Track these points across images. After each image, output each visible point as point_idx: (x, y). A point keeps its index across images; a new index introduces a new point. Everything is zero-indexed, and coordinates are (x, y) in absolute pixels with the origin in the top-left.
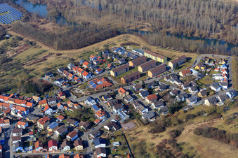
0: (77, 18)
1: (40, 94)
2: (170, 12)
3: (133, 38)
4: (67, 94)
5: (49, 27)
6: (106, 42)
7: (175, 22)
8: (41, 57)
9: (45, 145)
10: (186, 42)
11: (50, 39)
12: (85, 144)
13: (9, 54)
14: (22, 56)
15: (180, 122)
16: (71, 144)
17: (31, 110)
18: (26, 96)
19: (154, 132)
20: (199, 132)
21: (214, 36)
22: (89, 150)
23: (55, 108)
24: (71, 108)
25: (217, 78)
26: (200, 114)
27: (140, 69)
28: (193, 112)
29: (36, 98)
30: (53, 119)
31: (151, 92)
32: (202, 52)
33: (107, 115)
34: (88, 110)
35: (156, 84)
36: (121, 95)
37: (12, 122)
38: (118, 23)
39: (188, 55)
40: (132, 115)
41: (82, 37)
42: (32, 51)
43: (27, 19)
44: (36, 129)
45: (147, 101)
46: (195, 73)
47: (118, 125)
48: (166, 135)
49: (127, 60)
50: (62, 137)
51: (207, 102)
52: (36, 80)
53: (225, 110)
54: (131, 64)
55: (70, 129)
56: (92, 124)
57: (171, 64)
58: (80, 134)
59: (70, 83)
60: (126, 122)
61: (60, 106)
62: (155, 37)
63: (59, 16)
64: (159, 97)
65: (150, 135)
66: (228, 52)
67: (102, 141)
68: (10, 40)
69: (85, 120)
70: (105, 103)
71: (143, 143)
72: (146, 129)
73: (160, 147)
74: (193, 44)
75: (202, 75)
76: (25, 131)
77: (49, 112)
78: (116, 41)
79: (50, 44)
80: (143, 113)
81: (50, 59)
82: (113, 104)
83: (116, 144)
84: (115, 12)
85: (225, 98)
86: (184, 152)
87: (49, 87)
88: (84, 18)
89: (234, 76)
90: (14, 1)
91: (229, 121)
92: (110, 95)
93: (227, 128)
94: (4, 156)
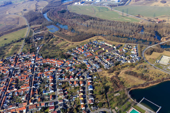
0: (79, 30)
1: (66, 58)
2: (114, 27)
3: (100, 37)
4: (76, 59)
5: (69, 33)
6: (90, 39)
7: (116, 31)
8: (66, 45)
9: (69, 78)
10: (120, 39)
11: (69, 38)
12: (84, 77)
13: (55, 44)
14: (59, 44)
15: (119, 69)
16: (78, 77)
17: (63, 64)
18: (61, 59)
19: (109, 73)
20: (126, 73)
21: (131, 36)
22: (85, 79)
23: (72, 64)
24: (78, 64)
25: (133, 52)
26: (126, 66)
27: (103, 49)
28: (124, 65)
29: (65, 60)
30: (71, 68)
31: (108, 58)
32: (127, 42)
33: (92, 66)
34: (84, 65)
35: (110, 55)
36: (96, 59)
37: (56, 69)
38: (94, 32)
39: (121, 44)
40: (101, 67)
41: (81, 37)
42: (63, 43)
43: (60, 31)
44: (65, 71)
45: (106, 61)
46: (124, 50)
47: (96, 70)
48: (114, 74)
49: (98, 46)
50: (75, 75)
51: (129, 62)
52: (65, 53)
53: (136, 64)
54: (100, 47)
55: (78, 72)
56: (86, 70)
57: (115, 47)
58: (82, 73)
59: (77, 54)
60: (98, 69)
61: (74, 63)
62: (108, 37)
63: (72, 30)
64: (111, 60)
65: (108, 74)
66: (136, 42)
67: (90, 76)
68: (55, 39)
69: (83, 68)
70: (90, 62)
71: (105, 77)
72: (106, 72)
73: (112, 79)
74: (123, 40)
75: (127, 51)
76: (61, 72)
77: (70, 65)
78: (94, 39)
79: (69, 40)
80: (105, 66)
81: (69, 46)
82: (93, 62)
83: (95, 77)
84: (93, 28)
85: (136, 60)
86: (121, 80)
87: (69, 56)
88: (82, 30)
89: (139, 52)
90: (56, 24)
91: (138, 69)
92: (92, 59)
93: (137, 71)
94: (54, 81)
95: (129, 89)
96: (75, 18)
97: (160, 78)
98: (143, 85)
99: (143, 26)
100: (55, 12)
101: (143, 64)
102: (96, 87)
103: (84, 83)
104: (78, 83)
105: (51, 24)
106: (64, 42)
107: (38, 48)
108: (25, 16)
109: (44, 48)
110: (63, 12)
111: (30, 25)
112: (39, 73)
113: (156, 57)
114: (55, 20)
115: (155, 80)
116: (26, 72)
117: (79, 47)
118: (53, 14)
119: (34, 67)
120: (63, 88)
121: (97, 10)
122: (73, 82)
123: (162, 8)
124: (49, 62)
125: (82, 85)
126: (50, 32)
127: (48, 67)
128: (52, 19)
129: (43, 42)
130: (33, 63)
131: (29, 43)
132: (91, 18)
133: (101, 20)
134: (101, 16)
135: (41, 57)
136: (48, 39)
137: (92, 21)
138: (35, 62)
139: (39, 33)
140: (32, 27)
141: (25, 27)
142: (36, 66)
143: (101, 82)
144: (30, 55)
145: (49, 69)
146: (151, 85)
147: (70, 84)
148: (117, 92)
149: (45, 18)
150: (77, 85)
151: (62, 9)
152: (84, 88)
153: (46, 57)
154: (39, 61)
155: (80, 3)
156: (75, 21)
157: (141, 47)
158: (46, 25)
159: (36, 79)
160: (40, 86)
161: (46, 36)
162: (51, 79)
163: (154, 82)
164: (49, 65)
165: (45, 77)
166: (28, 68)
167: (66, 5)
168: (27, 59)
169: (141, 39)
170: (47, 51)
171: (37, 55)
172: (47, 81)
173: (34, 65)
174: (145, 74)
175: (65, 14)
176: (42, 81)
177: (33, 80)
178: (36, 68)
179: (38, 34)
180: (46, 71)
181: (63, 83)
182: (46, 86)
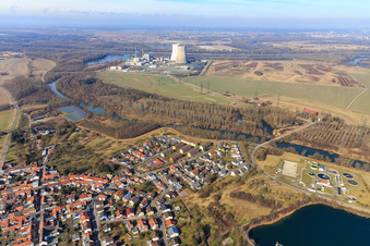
0: (127, 116)
1: (111, 172)
2: (192, 112)
3: (170, 130)
4: (133, 173)
5: (108, 122)
6: (152, 133)
7: (197, 118)
8: (106, 144)
9: (124, 213)
10: (208, 132)
11: (111, 132)
12: (155, 210)
13: (82, 143)
14: (93, 143)
15: (219, 189)
16: (144, 210)
17: (107, 185)
18: (101, 175)
19: (202, 197)
20: (233, 195)
21: (223, 128)
23: (125, 183)
24: (138, 181)
25: (234, 156)
26: (230, 182)
27: (181, 151)
28: (225, 181)
29: (110, 176)
30: (125, 192)
31: (193, 168)
32: (220, 139)
33: (166, 186)
34: (150, 183)
35: (195, 161)
36: (172, 171)
37: (93, 196)
38: (158, 119)
39: (211, 141)
40: (184, 186)
41: (135, 130)
42: (98, 140)
43: (90, 117)
44: (114, 200)
45: (192, 174)
46: (219, 153)
47: (176, 194)
48: (211, 199)
49: (170, 145)
50: (137, 205)
51: (233, 174)
52: (107, 161)
53: (247, 178)
54: (174, 148)
55: (141, 199)
56: (156, 194)
57: (201, 148)
58: (149, 202)
59: (133, 163)
60: (180, 190)
61: (129, 182)
62: (185, 129)
63: (114, 115)
64: (199, 171)
65: (200, 200)
66: (236, 138)
67: (168, 207)
68: (80, 132)
69: (151, 191)
70: (163, 177)
71: (196, 205)
72: (196, 195)
73: (210, 208)
74: (213, 134)
75: (224, 154)
76: (105, 203)
77: (122, 186)
78: (159, 133)
79: (113, 136)
80: (191, 184)
81: (113, 146)
82: (168, 178)
83: (177, 208)
84: (154, 112)
85: (244, 170)
86: (227, 211)
87: (117, 167)
88: (133, 116)
89: (244, 155)
90: (78, 104)
91: (251, 186)
92: (164, 171)
93: (250, 191)
94: (92, 225)
95: (247, 227)
96: (115, 93)
97: (293, 201)
98: (268, 218)
99: (238, 111)
100: (73, 82)
101: (258, 177)
102: (183, 229)
103: (159, 222)
104: (147, 223)
105: (69, 104)
106: (102, 140)
107: (44, 153)
108: (5, 86)
109: (59, 152)
110: (90, 82)
111: (20, 105)
112: (54, 209)
113: (275, 164)
114: (76, 96)
115: (286, 206)
116: (19, 209)
117: (135, 149)
118: (68, 84)
119: (39, 195)
120: (116, 238)
121: (154, 82)
122: (134, 223)
123: (259, 82)
124: (74, 181)
125: (154, 227)
126: (69, 120)
127: (74, 194)
128: (69, 93)
129: (54, 140)
130: (35, 185)
131: (22, 141)
132: (147, 95)
133: (166, 100)
134: (162, 92)
135: (54, 173)
136: (65, 133)
137: (150, 100)
138: (40, 184)
139: (44, 120)
140: (26, 108)
141: (8, 107)
142: (44, 193)
143: (191, 217)
144: (28, 169)
145: (77, 198)
146: (281, 216)
147: (129, 227)
148: (227, 236)
149: (52, 92)
150: (144, 229)
151: (88, 77)
152: (160, 234)
153: (67, 172)
154: (50, 180)
155: (120, 68)
156: (117, 99)
157: (246, 146)
158: (58, 106)
159: (49, 223)
160: (60, 240)
161: (61, 127)
162: (84, 221)
163: (285, 211)
164: (76, 188)
165: (69, 216)
166: (25, 198)
167: (94, 69)
168: (20, 179)
169: (241, 133)
170: (66, 157)
171: (44, 167)
172: (76, 226)
173: (39, 191)
174: (266, 196)
175: (95, 86)
176: (64, 227)
177: (41, 226)
178: (46, 198)
179: (42, 124)
180: (69, 201)
181: (112, 225)
182: (75, 238)
